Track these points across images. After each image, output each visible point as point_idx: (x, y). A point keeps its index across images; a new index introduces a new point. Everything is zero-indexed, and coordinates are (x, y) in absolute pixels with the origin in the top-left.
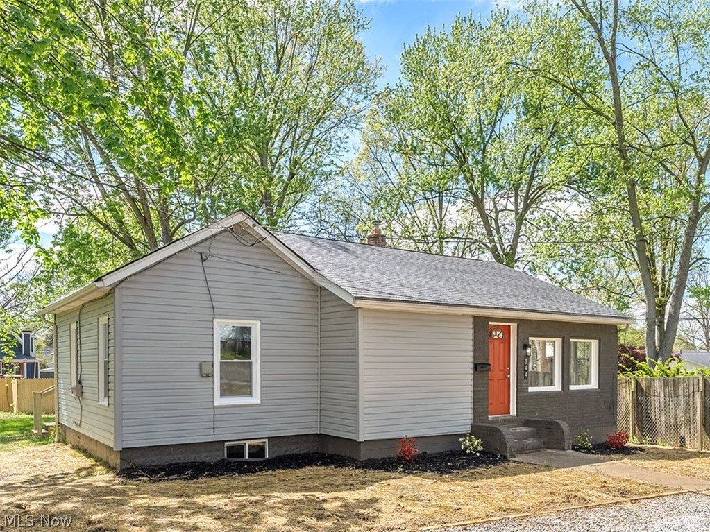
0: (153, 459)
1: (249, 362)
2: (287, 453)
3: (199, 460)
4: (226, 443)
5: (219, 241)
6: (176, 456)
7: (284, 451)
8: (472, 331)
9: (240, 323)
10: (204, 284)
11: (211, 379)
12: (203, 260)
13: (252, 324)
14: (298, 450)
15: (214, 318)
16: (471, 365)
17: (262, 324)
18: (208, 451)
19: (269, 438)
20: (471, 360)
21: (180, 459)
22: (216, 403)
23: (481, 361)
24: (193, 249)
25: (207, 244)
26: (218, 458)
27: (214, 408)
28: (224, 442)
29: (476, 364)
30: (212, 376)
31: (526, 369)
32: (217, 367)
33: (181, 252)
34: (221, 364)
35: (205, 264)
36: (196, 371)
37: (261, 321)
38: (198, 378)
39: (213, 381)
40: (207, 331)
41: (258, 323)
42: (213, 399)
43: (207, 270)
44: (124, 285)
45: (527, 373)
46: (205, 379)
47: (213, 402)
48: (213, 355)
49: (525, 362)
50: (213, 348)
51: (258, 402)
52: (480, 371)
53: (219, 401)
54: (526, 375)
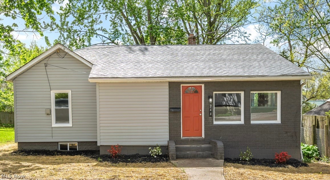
0: (29, 147)
1: (68, 108)
2: (86, 149)
3: (47, 149)
4: (59, 143)
5: (52, 57)
6: (38, 147)
7: (84, 148)
8: (168, 90)
9: (62, 92)
10: (49, 76)
11: (50, 115)
12: (46, 66)
13: (68, 92)
14: (91, 148)
15: (51, 90)
16: (168, 109)
17: (72, 91)
18: (51, 146)
19: (78, 142)
20: (168, 106)
21: (39, 148)
22: (53, 126)
23: (174, 107)
24: (42, 62)
25: (47, 59)
26: (55, 149)
27: (52, 128)
28: (58, 142)
29: (170, 108)
30: (51, 114)
31: (211, 110)
32: (53, 111)
33: (37, 64)
34: (56, 110)
35: (46, 68)
36: (44, 112)
37: (71, 90)
38: (45, 115)
39: (51, 117)
40: (48, 96)
41: (70, 91)
42: (52, 124)
43: (47, 70)
44: (16, 79)
45: (211, 113)
46: (48, 116)
47: (51, 125)
48: (51, 105)
49: (210, 106)
50: (51, 103)
51: (71, 126)
52: (174, 112)
53: (54, 125)
54: (211, 114)
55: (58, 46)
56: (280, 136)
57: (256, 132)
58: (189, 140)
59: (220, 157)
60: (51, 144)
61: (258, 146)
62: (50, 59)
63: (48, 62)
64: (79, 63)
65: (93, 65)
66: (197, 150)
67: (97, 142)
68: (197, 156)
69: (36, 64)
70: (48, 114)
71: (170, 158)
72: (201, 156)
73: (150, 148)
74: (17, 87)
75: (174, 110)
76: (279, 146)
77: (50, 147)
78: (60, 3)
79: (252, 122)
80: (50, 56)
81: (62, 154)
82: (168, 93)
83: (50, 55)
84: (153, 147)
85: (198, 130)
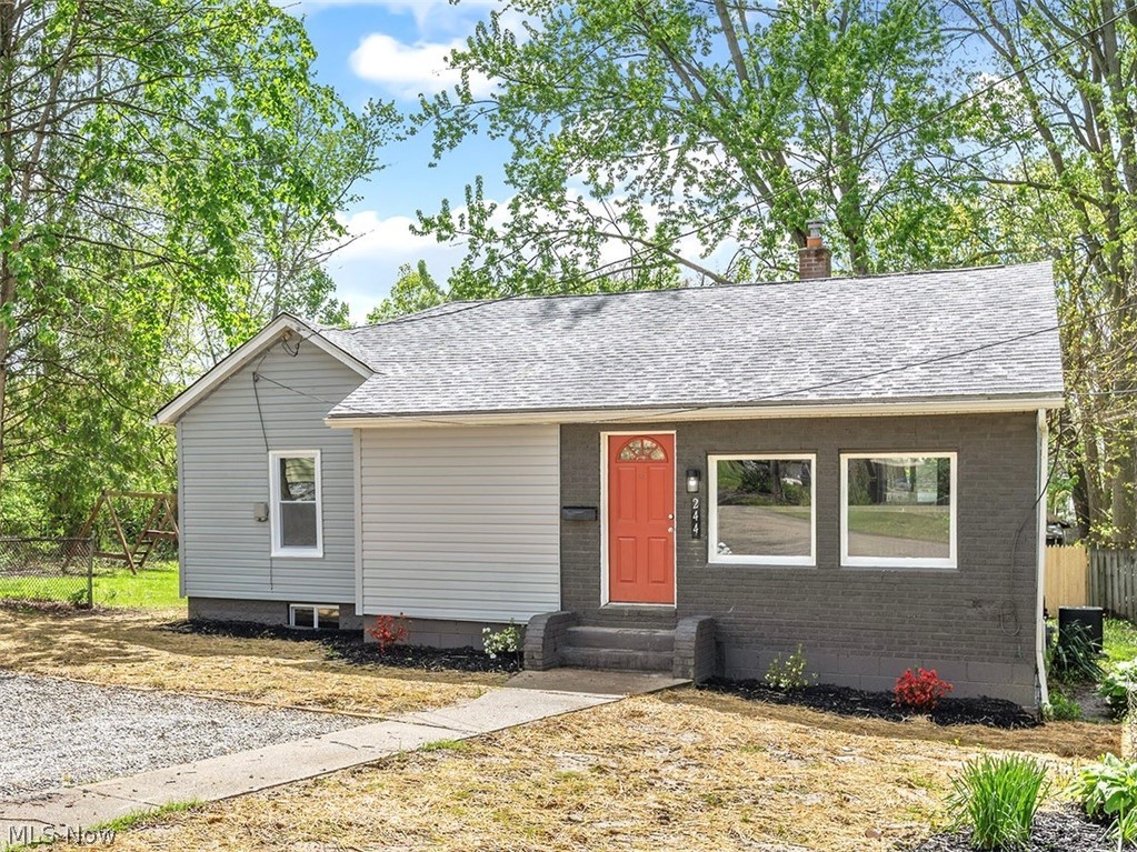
0: (216, 613)
1: (312, 504)
3: (259, 621)
4: (291, 605)
5: (272, 355)
7: (357, 624)
8: (556, 452)
9: (298, 454)
10: (263, 409)
11: (267, 523)
12: (256, 381)
13: (313, 454)
15: (268, 450)
16: (557, 510)
17: (321, 455)
18: (268, 611)
19: (340, 604)
20: (557, 499)
22: (273, 555)
23: (579, 503)
24: (247, 369)
25: (258, 361)
26: (279, 623)
27: (271, 559)
28: (288, 603)
29: (563, 508)
30: (267, 519)
31: (696, 517)
32: (275, 510)
33: (234, 374)
34: (283, 505)
35: (258, 385)
36: (251, 514)
37: (321, 449)
38: (254, 522)
39: (270, 527)
40: (261, 466)
41: (318, 452)
42: (270, 547)
43: (260, 392)
44: (183, 420)
45: (699, 526)
46: (260, 524)
47: (270, 552)
48: (269, 494)
49: (693, 504)
50: (268, 486)
51: (321, 555)
52: (577, 521)
53: (278, 551)
54: (696, 530)
55: (284, 323)
56: (953, 614)
57: (860, 594)
58: (623, 611)
59: (680, 668)
60: (269, 608)
61: (865, 647)
62: (268, 360)
63: (261, 369)
64: (340, 369)
65: (375, 375)
66: (639, 644)
67: (354, 605)
68: (628, 662)
69: (231, 376)
70: (260, 520)
71: (526, 662)
72: (639, 664)
73: (484, 630)
74: (186, 443)
75: (578, 515)
76: (948, 651)
77: (266, 615)
78: (493, 138)
79: (847, 561)
80: (265, 352)
81: (298, 636)
82: (557, 461)
83: (268, 349)
84: (498, 627)
85: (663, 582)
